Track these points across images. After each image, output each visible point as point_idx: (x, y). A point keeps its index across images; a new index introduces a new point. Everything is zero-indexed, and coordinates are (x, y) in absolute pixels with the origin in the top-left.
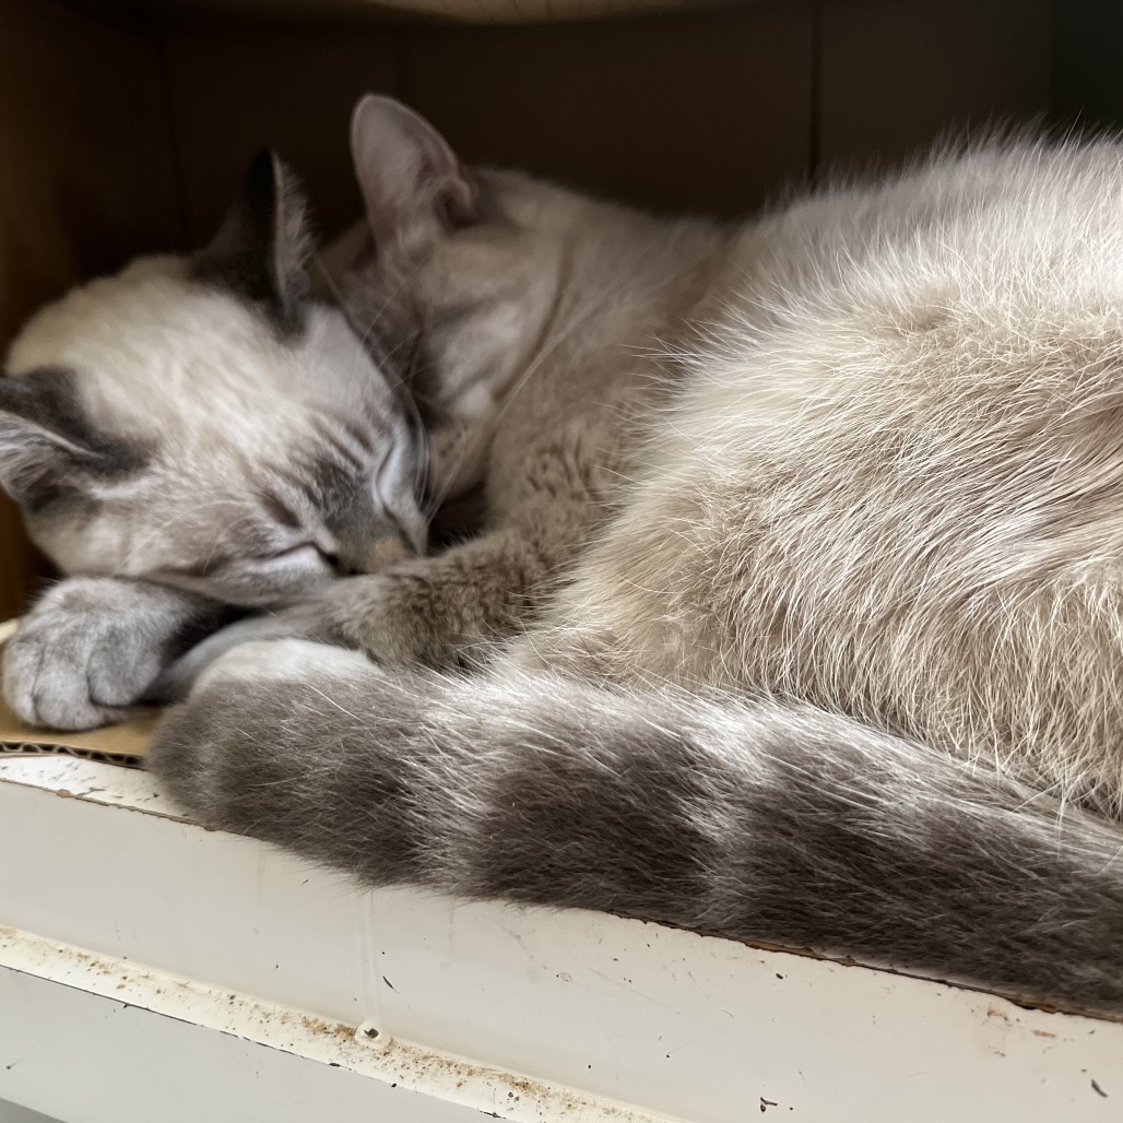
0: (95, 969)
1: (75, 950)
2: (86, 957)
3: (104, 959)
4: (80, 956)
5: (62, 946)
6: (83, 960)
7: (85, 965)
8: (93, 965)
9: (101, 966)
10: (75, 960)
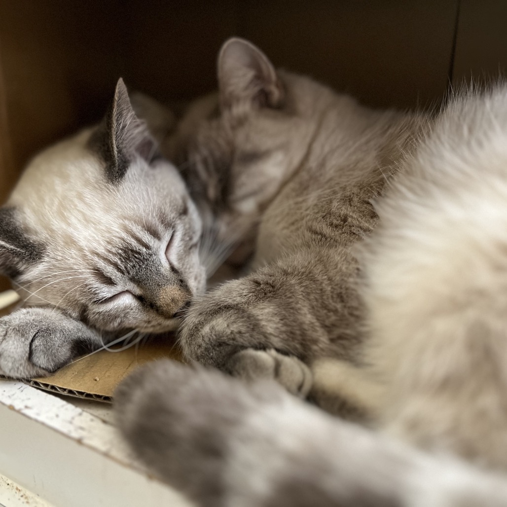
0: (23, 499)
1: (15, 485)
2: (20, 490)
3: (28, 493)
4: (17, 489)
5: (9, 482)
6: (17, 492)
7: (18, 495)
8: (22, 496)
9: (26, 498)
10: (15, 490)
